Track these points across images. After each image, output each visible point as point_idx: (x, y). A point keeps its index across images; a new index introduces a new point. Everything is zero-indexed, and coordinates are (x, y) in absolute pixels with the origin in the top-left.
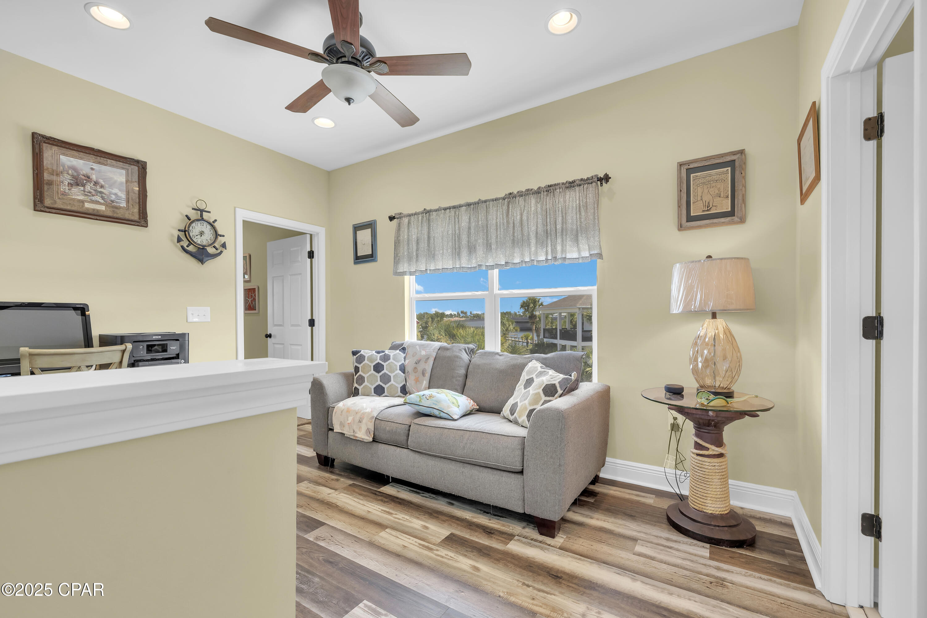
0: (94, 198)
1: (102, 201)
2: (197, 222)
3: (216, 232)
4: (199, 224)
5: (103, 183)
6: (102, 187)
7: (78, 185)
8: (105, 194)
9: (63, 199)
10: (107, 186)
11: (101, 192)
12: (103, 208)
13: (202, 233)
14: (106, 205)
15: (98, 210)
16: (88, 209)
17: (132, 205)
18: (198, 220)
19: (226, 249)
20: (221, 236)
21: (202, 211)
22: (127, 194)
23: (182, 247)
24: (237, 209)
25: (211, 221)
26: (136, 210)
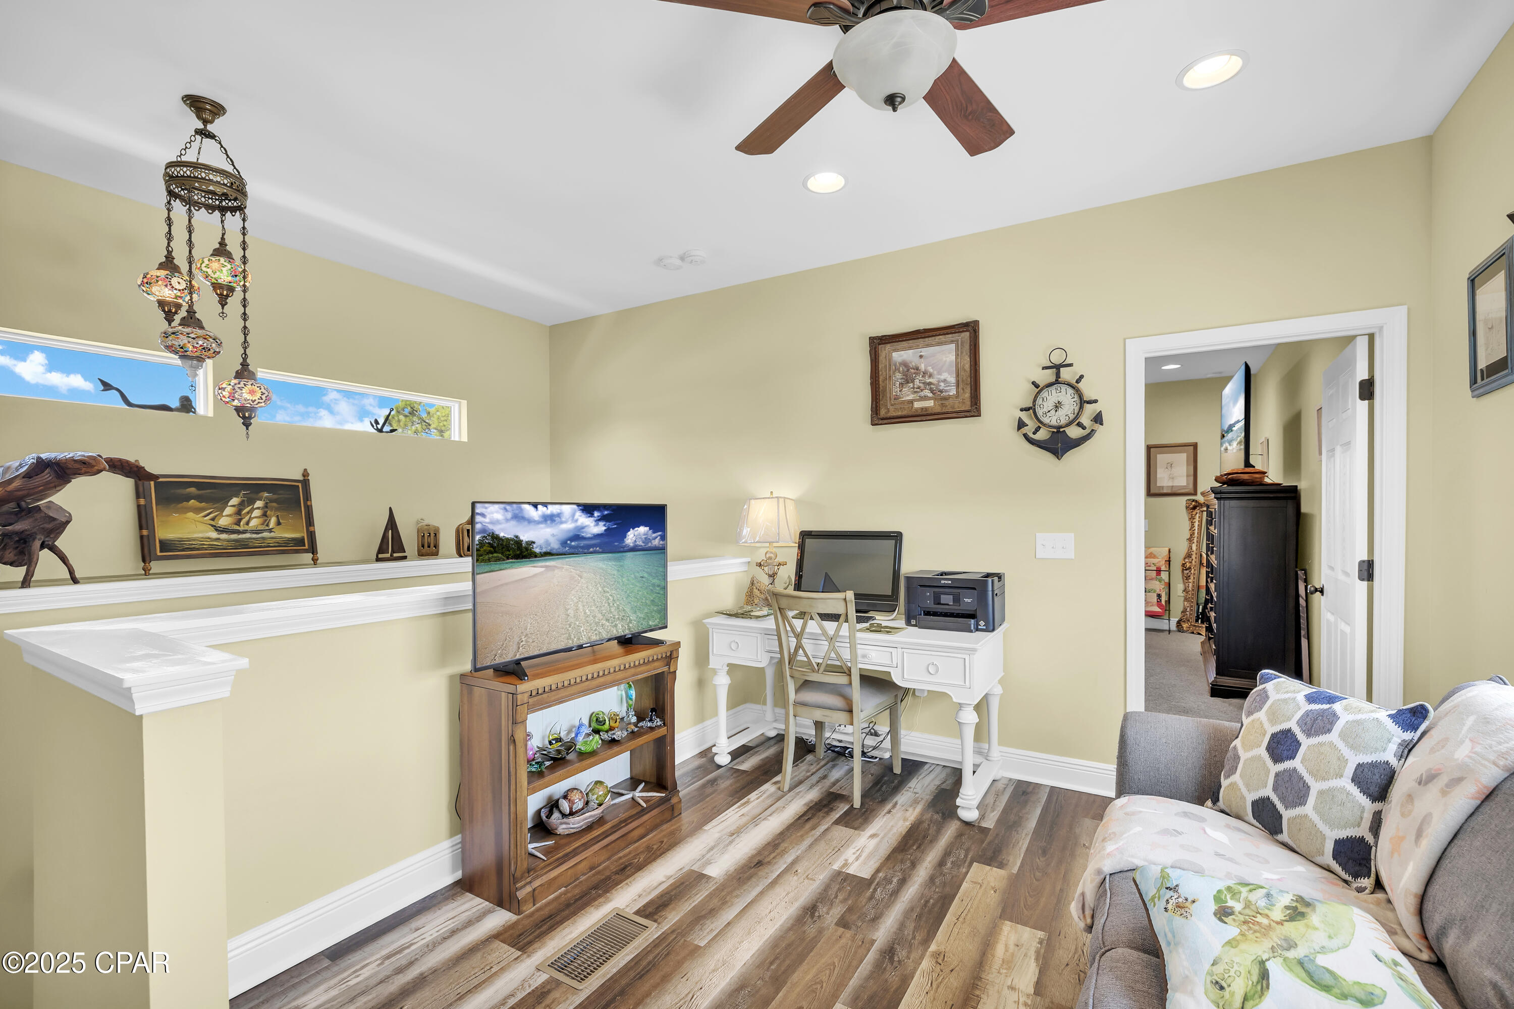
0: (922, 394)
1: (930, 395)
2: (1049, 389)
3: (1081, 396)
4: (1054, 392)
5: (931, 370)
6: (931, 376)
7: (908, 383)
8: (934, 384)
9: (895, 404)
10: (935, 372)
11: (930, 384)
12: (930, 404)
13: (1058, 406)
14: (935, 399)
15: (926, 409)
16: (917, 410)
17: (963, 389)
18: (1050, 385)
19: (1102, 424)
20: (1089, 402)
21: (1057, 367)
22: (958, 375)
23: (1026, 436)
24: (1127, 340)
25: (1073, 382)
26: (967, 395)
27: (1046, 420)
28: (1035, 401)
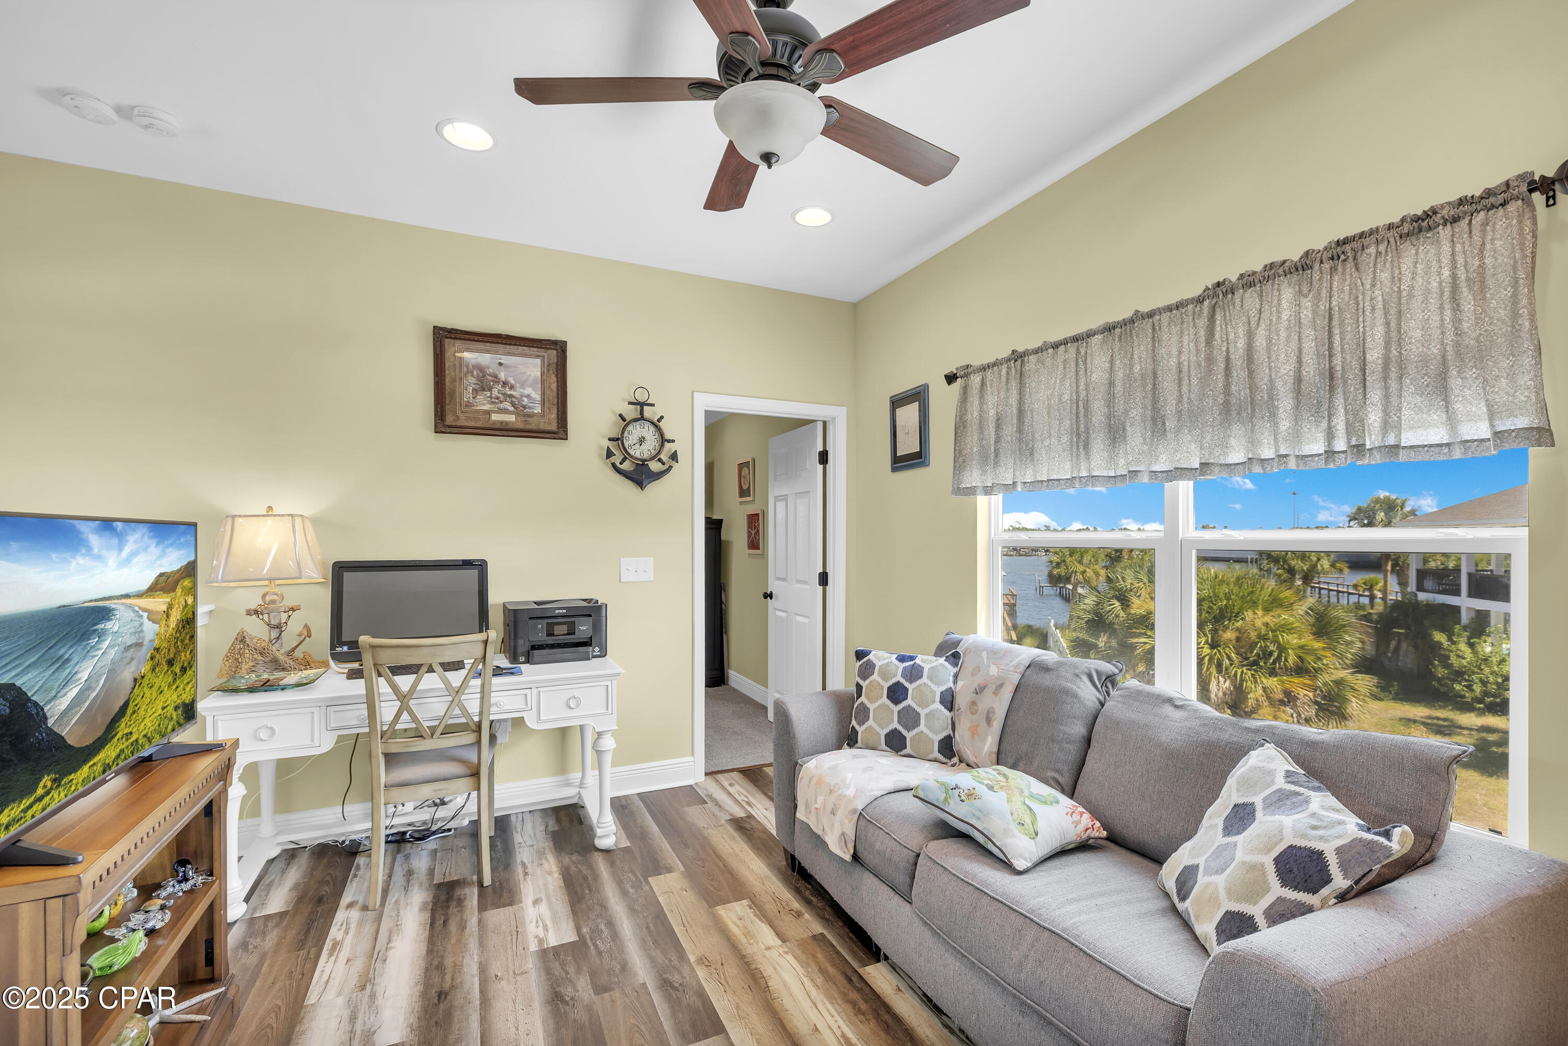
0: (501, 406)
1: (512, 409)
2: (635, 424)
3: (662, 435)
4: (638, 427)
5: (513, 382)
6: (512, 387)
7: (484, 390)
8: (516, 398)
9: (467, 412)
10: (518, 385)
11: (511, 396)
12: (511, 418)
13: (642, 440)
14: (517, 414)
15: (507, 423)
16: (495, 422)
17: (549, 409)
18: (636, 420)
19: (677, 462)
20: (669, 441)
21: (642, 405)
22: (543, 394)
23: (613, 465)
24: (695, 394)
25: (655, 420)
26: (554, 416)
27: (632, 452)
28: (623, 433)
